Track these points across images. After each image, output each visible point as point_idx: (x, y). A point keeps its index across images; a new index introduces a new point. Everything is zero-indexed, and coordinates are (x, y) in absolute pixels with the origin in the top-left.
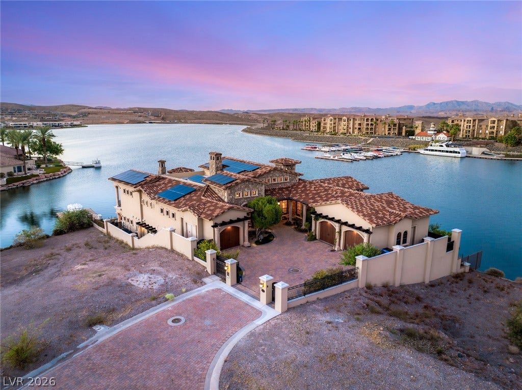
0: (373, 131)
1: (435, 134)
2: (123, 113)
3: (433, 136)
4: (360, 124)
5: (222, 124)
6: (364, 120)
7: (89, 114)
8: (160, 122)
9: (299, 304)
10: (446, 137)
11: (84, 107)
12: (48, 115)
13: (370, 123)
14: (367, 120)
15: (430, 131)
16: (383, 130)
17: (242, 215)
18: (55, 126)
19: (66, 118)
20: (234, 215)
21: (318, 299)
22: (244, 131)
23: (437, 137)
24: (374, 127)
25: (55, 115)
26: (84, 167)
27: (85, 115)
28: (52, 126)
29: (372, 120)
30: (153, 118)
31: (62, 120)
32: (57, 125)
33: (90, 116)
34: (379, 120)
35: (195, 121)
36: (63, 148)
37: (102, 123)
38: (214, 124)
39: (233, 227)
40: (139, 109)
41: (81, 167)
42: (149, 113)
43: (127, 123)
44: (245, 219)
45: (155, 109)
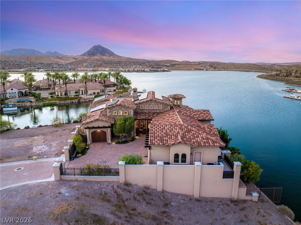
2: (193, 65)
5: (249, 71)
8: (212, 69)
9: (70, 179)
11: (174, 61)
12: (156, 65)
17: (107, 125)
18: (155, 71)
19: (164, 67)
20: (101, 124)
21: (84, 180)
22: (259, 77)
25: (159, 65)
27: (173, 65)
30: (209, 67)
31: (162, 68)
32: (156, 70)
33: (176, 66)
35: (234, 69)
36: (131, 82)
37: (180, 70)
38: (245, 71)
39: (101, 131)
40: (203, 62)
42: (207, 65)
43: (194, 70)
44: (109, 127)
45: (212, 62)
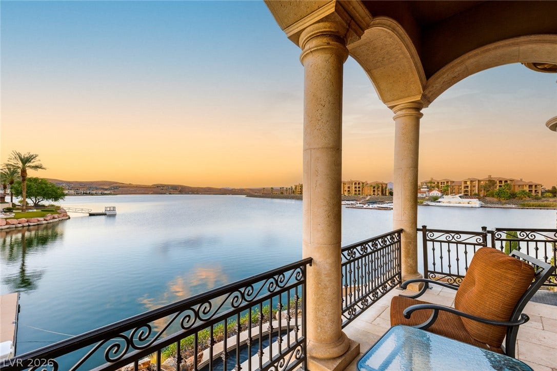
0: (361, 193)
1: (428, 191)
2: (148, 188)
3: (427, 193)
4: (349, 187)
6: (352, 184)
7: (120, 187)
10: (440, 193)
13: (357, 186)
14: (355, 184)
15: (423, 188)
16: (368, 191)
18: (86, 194)
19: (99, 190)
23: (431, 193)
24: (361, 189)
25: (90, 188)
26: (91, 215)
27: (116, 188)
28: (83, 194)
29: (359, 183)
30: (172, 190)
32: (88, 193)
33: (120, 189)
34: (365, 184)
40: (161, 185)
41: (88, 215)
42: (169, 188)
